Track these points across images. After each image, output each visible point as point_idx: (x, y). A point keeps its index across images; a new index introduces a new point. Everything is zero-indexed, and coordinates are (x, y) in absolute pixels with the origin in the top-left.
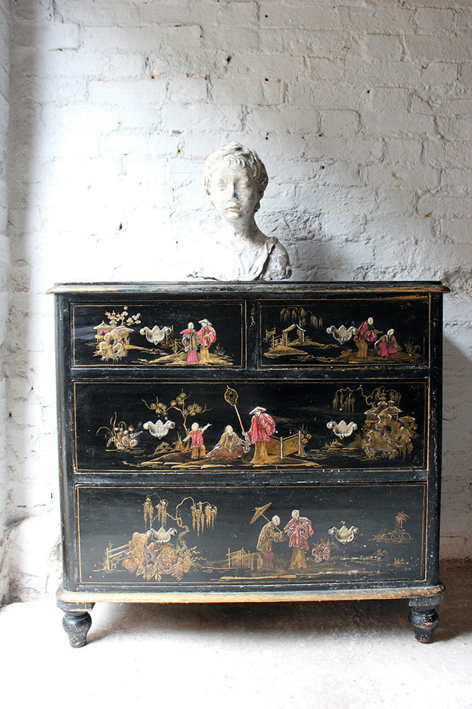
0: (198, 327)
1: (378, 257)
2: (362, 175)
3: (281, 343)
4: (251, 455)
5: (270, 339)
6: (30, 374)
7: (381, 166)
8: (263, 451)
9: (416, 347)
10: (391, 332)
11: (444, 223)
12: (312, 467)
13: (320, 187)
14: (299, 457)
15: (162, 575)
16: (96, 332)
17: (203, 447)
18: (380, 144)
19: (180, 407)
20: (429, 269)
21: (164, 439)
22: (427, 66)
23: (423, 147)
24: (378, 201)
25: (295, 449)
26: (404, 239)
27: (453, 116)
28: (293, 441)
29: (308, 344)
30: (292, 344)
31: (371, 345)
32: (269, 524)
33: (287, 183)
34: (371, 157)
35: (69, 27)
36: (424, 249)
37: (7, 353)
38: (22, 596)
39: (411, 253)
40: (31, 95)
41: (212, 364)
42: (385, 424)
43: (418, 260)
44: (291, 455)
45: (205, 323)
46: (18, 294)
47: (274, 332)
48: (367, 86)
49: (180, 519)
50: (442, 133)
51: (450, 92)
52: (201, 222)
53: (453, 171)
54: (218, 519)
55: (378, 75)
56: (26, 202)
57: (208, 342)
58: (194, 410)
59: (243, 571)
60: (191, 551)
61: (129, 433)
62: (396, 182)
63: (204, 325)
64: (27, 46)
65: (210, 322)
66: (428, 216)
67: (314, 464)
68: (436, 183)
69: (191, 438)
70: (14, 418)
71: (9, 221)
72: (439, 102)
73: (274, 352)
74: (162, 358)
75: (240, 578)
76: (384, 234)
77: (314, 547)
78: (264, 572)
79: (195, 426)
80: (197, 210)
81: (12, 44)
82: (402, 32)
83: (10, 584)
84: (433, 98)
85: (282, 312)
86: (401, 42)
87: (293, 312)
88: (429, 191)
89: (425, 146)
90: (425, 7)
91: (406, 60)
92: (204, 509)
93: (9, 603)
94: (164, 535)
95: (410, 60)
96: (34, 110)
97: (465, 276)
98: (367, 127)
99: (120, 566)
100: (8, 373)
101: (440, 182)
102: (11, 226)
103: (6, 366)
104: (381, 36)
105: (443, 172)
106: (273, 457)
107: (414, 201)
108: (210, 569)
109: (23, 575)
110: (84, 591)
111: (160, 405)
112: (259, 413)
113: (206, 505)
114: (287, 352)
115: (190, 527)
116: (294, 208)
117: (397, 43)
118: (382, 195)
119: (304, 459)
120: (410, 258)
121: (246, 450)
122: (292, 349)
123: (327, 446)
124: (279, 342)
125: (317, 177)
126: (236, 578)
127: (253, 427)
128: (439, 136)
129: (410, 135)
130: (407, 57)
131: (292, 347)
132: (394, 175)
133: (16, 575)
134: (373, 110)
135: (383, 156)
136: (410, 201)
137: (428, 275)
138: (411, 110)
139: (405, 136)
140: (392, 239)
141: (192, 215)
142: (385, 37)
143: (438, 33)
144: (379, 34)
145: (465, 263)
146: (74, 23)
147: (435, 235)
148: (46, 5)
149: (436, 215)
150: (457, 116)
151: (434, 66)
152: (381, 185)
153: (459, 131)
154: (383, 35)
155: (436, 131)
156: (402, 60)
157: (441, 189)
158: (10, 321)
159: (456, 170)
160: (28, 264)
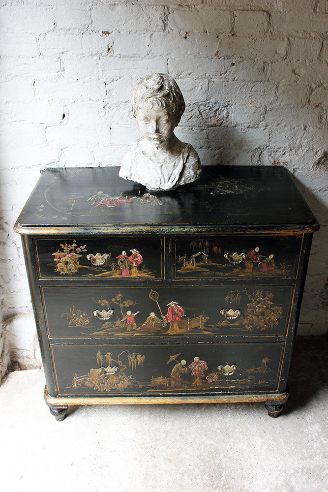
0: (129, 254)
1: (273, 140)
2: (267, 71)
3: (190, 264)
4: (167, 328)
5: (182, 261)
6: (5, 226)
7: (284, 64)
8: (176, 326)
9: (289, 266)
10: (271, 256)
12: (208, 334)
13: (230, 81)
14: (200, 329)
15: (110, 389)
16: (54, 257)
17: (135, 324)
18: (285, 44)
19: (118, 302)
20: (313, 149)
21: (108, 320)
23: (322, 46)
24: (278, 94)
25: (198, 325)
26: (295, 125)
28: (196, 321)
29: (210, 264)
30: (198, 264)
31: (256, 265)
32: (179, 364)
33: (202, 78)
34: (276, 55)
36: (311, 134)
39: (299, 137)
41: (140, 277)
42: (260, 311)
43: (304, 143)
44: (195, 328)
45: (134, 251)
47: (185, 257)
49: (121, 362)
54: (145, 361)
57: (136, 264)
58: (127, 303)
59: (161, 387)
60: (128, 378)
61: (84, 316)
62: (294, 78)
63: (133, 253)
65: (138, 250)
66: (317, 106)
67: (210, 333)
69: (126, 319)
73: (185, 270)
74: (104, 273)
75: (160, 390)
76: (280, 122)
77: (208, 375)
78: (174, 388)
79: (129, 313)
83: (11, 355)
85: (192, 244)
87: (200, 244)
88: (321, 85)
89: (325, 43)
92: (136, 357)
94: (111, 370)
98: (275, 27)
99: (83, 385)
106: (182, 329)
107: (308, 94)
108: (141, 386)
109: (18, 349)
110: (61, 397)
111: (104, 301)
112: (173, 305)
113: (138, 354)
114: (195, 269)
115: (128, 366)
116: (207, 100)
118: (282, 88)
119: (203, 330)
120: (298, 141)
121: (164, 326)
122: (198, 268)
123: (219, 323)
124: (189, 263)
125: (228, 73)
126: (157, 390)
127: (169, 313)
129: (313, 35)
131: (198, 266)
132: (294, 71)
133: (15, 350)
134: (282, 10)
135: (287, 55)
136: (304, 94)
137: (311, 153)
138: (317, 10)
139: (308, 35)
140: (285, 126)
141: (122, 107)
147: (321, 122)
149: (325, 105)
152: (281, 80)
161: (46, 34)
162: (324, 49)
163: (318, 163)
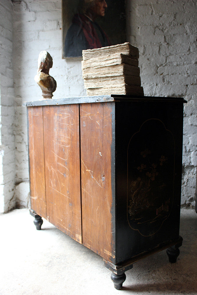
6: (22, 134)
7: (143, 56)
11: (168, 77)
18: (143, 48)
22: (162, 16)
24: (142, 70)
26: (152, 83)
27: (172, 35)
35: (32, 13)
36: (160, 87)
37: (14, 127)
39: (154, 89)
43: (157, 92)
46: (18, 107)
48: (138, 26)
50: (168, 42)
51: (171, 26)
52: (78, 81)
55: (142, 21)
56: (20, 75)
62: (149, 62)
64: (18, 21)
66: (162, 74)
68: (165, 61)
70: (17, 149)
71: (14, 82)
72: (167, 30)
76: (144, 82)
80: (76, 76)
81: (12, 21)
82: (152, 3)
83: (16, 203)
84: (164, 28)
86: (151, 7)
88: (162, 65)
89: (161, 47)
91: (153, 14)
95: (155, 14)
96: (21, 43)
98: (138, 42)
100: (15, 134)
101: (166, 61)
102: (15, 84)
103: (14, 131)
104: (143, 6)
105: (168, 57)
107: (156, 69)
109: (20, 201)
117: (150, 8)
118: (144, 67)
120: (154, 91)
128: (166, 43)
129: (155, 44)
130: (154, 13)
132: (148, 59)
133: (18, 201)
134: (140, 35)
135: (144, 52)
136: (154, 69)
138: (155, 34)
139: (152, 44)
140: (147, 84)
141: (74, 78)
142: (145, 6)
143: (166, 2)
144: (143, 5)
145: (176, 92)
146: (33, 11)
147: (164, 82)
148: (24, 6)
149: (165, 74)
150: (174, 35)
151: (165, 16)
152: (143, 63)
153: (175, 41)
154: (144, 5)
155: (165, 41)
156: (152, 14)
157: (167, 64)
158: (15, 116)
159: (173, 56)
160: (21, 97)
162: (161, 49)
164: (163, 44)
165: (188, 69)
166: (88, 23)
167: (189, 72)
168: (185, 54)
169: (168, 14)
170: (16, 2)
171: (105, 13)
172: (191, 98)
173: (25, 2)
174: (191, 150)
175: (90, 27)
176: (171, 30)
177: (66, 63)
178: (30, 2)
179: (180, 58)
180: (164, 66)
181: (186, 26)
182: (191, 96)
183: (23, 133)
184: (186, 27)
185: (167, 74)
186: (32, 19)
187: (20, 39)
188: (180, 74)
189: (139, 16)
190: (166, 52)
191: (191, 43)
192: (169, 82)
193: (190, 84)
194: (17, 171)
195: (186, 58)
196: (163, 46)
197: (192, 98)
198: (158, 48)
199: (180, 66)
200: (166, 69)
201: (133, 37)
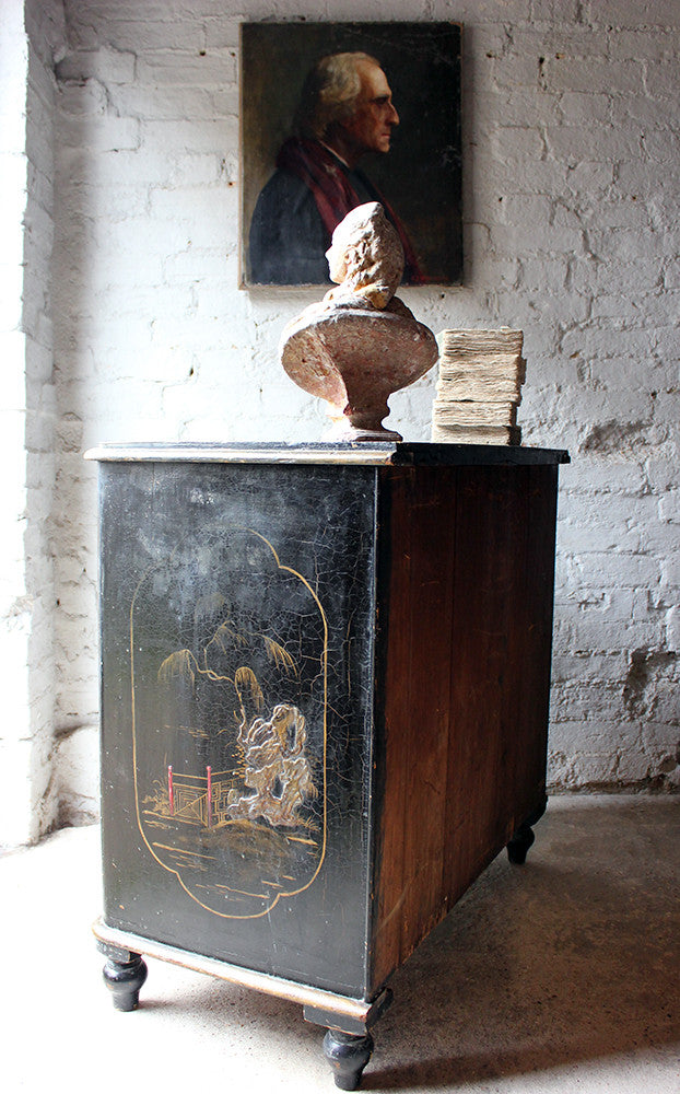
2: (492, 305)
6: (82, 553)
7: (516, 294)
11: (594, 364)
13: (439, 320)
18: (515, 266)
20: (575, 422)
22: (576, 166)
23: (569, 269)
26: (543, 385)
27: (608, 229)
34: (503, 283)
35: (126, 122)
36: (569, 398)
37: (54, 527)
38: (73, 821)
39: (552, 403)
40: (80, 207)
43: (561, 411)
46: (67, 455)
48: (499, 192)
50: (594, 252)
51: (605, 200)
53: (606, 298)
55: (513, 179)
56: (74, 341)
62: (534, 314)
64: (74, 147)
66: (574, 356)
68: (584, 314)
70: (63, 607)
71: (54, 366)
72: (591, 211)
81: (56, 145)
82: (543, 123)
83: (60, 806)
84: (583, 207)
86: (542, 138)
88: (576, 324)
89: (572, 266)
90: (573, 91)
91: (548, 159)
93: (59, 829)
95: (553, 158)
96: (82, 225)
97: (620, 431)
98: (498, 245)
100: (55, 552)
101: (589, 314)
102: (57, 372)
103: (53, 543)
104: (516, 129)
105: (595, 301)
107: (557, 337)
109: (75, 795)
117: (537, 137)
120: (551, 409)
125: (435, 307)
128: (589, 256)
129: (553, 254)
130: (550, 156)
132: (532, 305)
133: (70, 798)
134: (505, 223)
135: (519, 281)
136: (552, 338)
137: (574, 430)
138: (555, 222)
139: (546, 255)
142: (522, 130)
143: (590, 124)
144: (514, 126)
145: (621, 415)
146: (132, 116)
147: (583, 380)
148: (99, 96)
149: (585, 354)
150: (612, 229)
151: (584, 166)
152: (515, 317)
153: (616, 249)
154: (519, 127)
155: (586, 249)
156: (543, 159)
157: (592, 322)
158: (57, 488)
159: (610, 297)
160: (78, 418)
161: (176, 256)
162: (573, 274)
163: (587, 447)
164: (579, 257)
165: (657, 343)
166: (333, 170)
167: (659, 351)
168: (647, 294)
169: (594, 161)
170: (68, 79)
171: (390, 141)
172: (667, 437)
173: (103, 84)
174: (666, 604)
175: (341, 186)
176: (602, 212)
177: (249, 303)
178: (120, 85)
179: (634, 304)
180: (582, 330)
181: (651, 205)
182: (668, 429)
183: (84, 548)
184: (652, 209)
185: (592, 355)
186: (128, 143)
187: (78, 211)
188: (632, 356)
189: (503, 163)
190: (590, 283)
191: (665, 259)
192: (598, 381)
193: (665, 388)
194: (60, 688)
195: (652, 307)
196: (579, 264)
197: (672, 434)
198: (565, 268)
199: (633, 332)
200: (588, 338)
201: (482, 227)
